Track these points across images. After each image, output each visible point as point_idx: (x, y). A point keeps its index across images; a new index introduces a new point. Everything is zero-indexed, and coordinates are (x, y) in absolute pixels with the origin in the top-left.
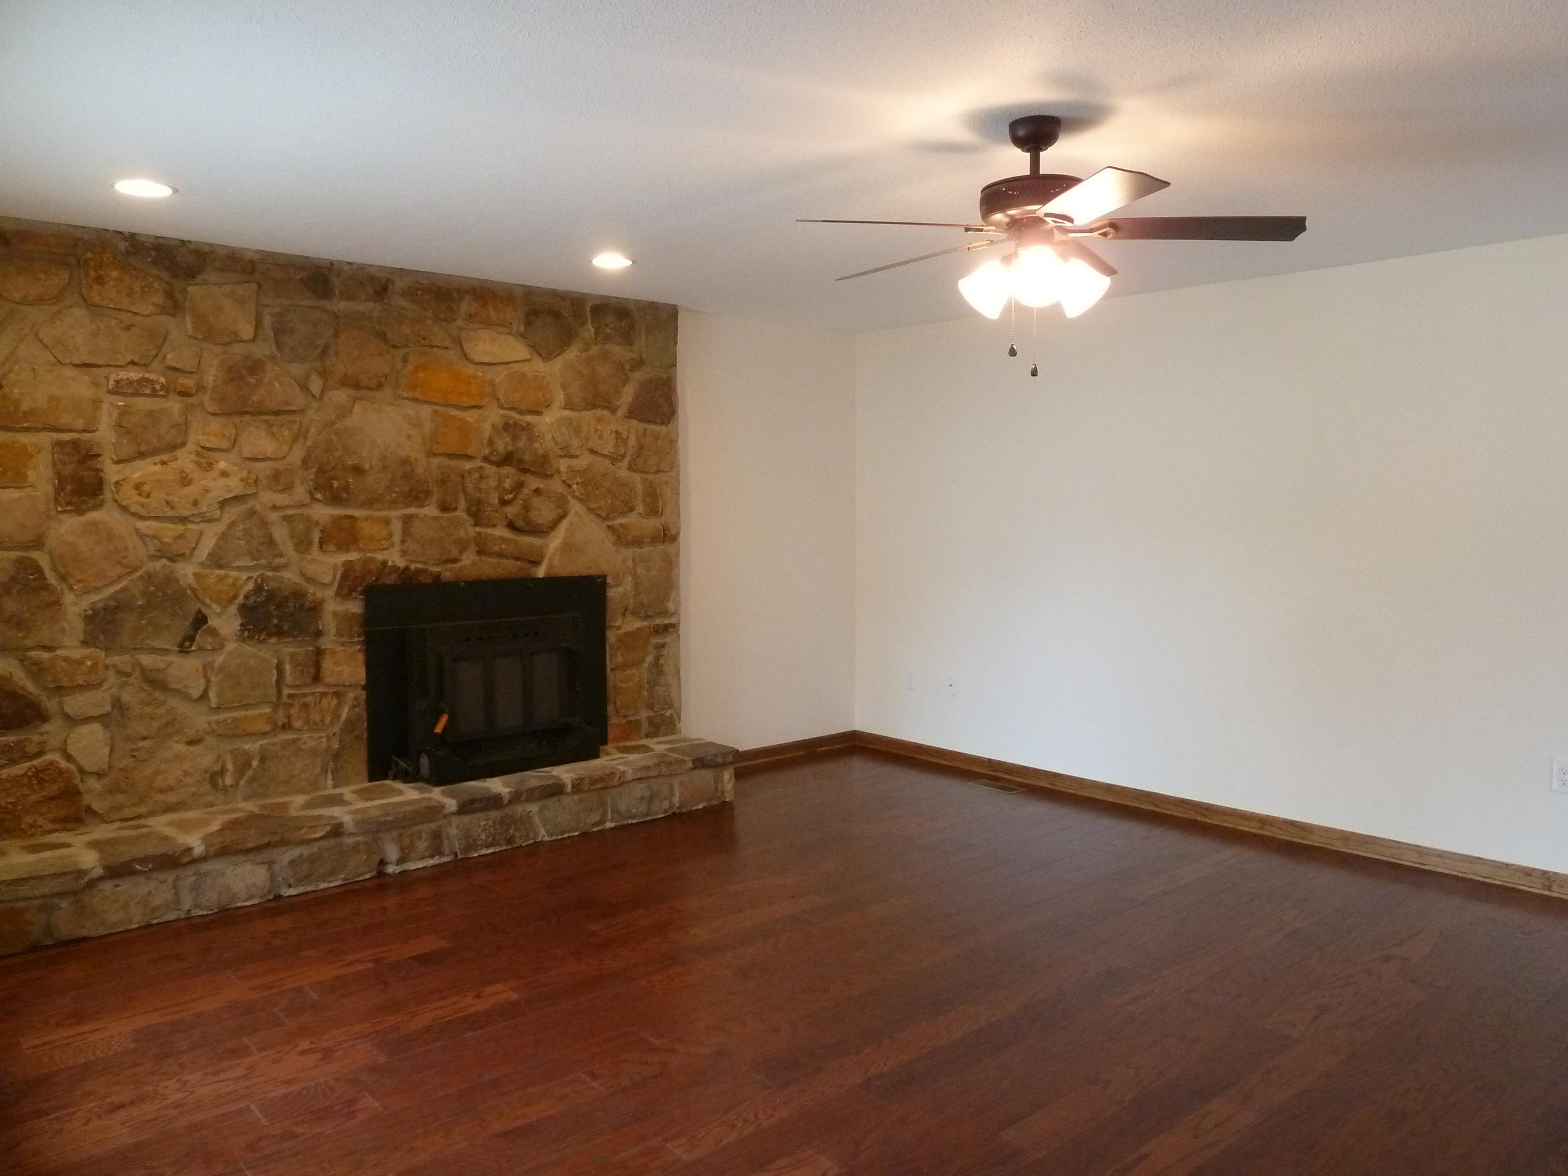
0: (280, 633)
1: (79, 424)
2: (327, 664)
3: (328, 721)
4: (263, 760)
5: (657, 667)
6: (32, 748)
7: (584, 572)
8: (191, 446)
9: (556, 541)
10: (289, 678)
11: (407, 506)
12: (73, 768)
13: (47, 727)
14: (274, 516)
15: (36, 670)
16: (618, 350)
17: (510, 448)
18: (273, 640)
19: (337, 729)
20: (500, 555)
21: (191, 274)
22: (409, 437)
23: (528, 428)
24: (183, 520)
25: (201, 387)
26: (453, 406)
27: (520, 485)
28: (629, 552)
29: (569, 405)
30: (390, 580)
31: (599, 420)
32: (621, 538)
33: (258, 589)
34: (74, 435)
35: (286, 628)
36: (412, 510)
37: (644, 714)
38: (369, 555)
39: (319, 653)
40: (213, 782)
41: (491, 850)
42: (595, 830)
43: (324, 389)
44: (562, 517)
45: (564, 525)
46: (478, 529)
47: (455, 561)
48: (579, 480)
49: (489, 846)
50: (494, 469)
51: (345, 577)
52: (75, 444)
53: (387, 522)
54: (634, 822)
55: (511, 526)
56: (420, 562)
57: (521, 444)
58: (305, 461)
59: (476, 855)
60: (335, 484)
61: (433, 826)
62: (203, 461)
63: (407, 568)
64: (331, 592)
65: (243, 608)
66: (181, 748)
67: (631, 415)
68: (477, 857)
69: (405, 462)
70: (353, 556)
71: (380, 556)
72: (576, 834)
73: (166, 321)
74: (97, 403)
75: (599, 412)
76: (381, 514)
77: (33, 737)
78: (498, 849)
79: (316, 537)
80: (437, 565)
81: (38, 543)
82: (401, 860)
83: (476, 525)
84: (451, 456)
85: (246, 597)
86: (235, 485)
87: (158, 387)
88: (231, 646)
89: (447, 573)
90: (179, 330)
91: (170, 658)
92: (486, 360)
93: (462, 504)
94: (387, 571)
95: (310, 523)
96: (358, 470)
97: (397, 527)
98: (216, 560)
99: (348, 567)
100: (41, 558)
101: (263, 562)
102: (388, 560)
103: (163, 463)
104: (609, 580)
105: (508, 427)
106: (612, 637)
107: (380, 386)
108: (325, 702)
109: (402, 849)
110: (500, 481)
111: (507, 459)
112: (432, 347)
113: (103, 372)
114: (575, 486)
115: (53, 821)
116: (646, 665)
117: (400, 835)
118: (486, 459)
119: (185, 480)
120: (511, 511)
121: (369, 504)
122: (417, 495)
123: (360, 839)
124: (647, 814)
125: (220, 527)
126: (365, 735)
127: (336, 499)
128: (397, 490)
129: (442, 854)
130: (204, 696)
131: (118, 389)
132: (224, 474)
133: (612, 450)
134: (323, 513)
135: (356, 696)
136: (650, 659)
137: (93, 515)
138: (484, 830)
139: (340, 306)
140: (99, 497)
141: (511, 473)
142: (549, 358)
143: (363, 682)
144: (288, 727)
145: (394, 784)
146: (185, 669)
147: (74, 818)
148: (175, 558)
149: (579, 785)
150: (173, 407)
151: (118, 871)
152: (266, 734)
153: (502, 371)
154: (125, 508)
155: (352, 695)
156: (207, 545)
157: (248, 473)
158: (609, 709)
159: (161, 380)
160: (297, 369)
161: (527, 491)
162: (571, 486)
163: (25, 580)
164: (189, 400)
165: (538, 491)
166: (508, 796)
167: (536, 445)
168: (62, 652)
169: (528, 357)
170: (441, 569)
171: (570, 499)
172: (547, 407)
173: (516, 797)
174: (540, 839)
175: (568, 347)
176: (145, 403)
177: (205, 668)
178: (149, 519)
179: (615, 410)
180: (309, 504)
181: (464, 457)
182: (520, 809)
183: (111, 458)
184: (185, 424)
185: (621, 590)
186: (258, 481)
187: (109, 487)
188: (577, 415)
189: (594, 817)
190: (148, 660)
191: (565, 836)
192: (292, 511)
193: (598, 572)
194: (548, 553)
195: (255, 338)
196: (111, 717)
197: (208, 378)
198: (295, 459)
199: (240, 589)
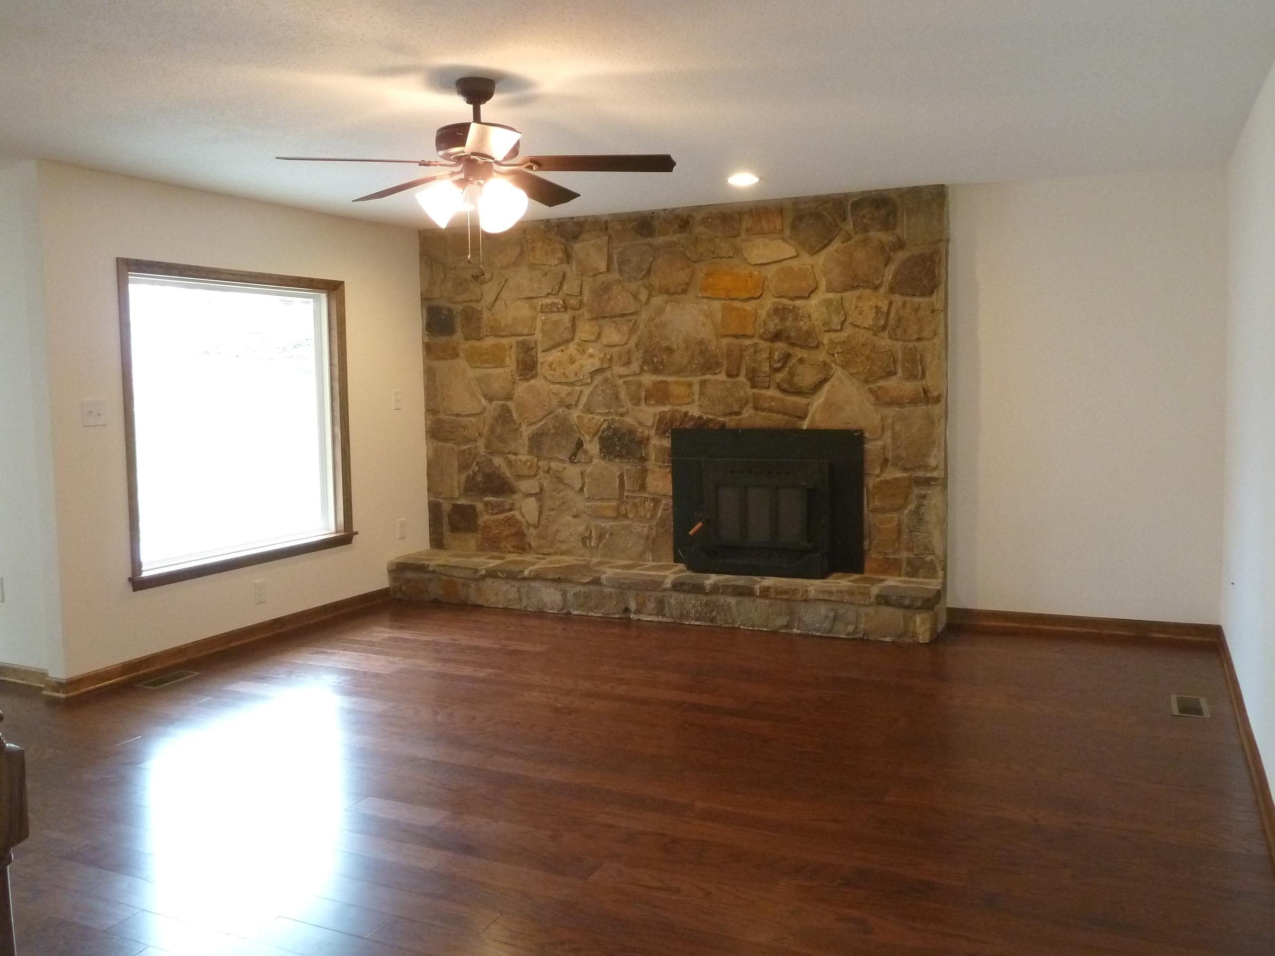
0: (620, 456)
1: (526, 331)
2: (650, 479)
3: (649, 516)
4: (611, 534)
5: (918, 516)
6: (508, 507)
7: (842, 426)
8: (577, 340)
9: (819, 400)
10: (627, 486)
11: (703, 374)
12: (522, 520)
13: (515, 496)
14: (620, 382)
15: (510, 464)
16: (878, 235)
17: (779, 327)
18: (617, 460)
19: (654, 522)
20: (771, 410)
21: (575, 237)
22: (703, 325)
23: (794, 310)
24: (573, 384)
25: (581, 304)
26: (736, 299)
27: (787, 357)
28: (891, 412)
29: (830, 289)
30: (689, 425)
31: (859, 298)
32: (881, 399)
33: (609, 427)
34: (524, 338)
35: (624, 453)
36: (708, 377)
37: (904, 555)
38: (676, 408)
39: (644, 471)
40: (584, 543)
41: (698, 623)
42: (782, 631)
43: (650, 296)
44: (825, 380)
45: (826, 387)
46: (755, 391)
47: (738, 413)
48: (839, 349)
49: (697, 620)
50: (768, 344)
51: (659, 421)
52: (523, 342)
53: (690, 385)
54: (817, 634)
55: (779, 387)
56: (710, 414)
57: (788, 324)
58: (637, 346)
59: (687, 623)
60: (655, 360)
61: (659, 594)
62: (581, 348)
63: (700, 418)
64: (653, 432)
65: (601, 438)
66: (569, 518)
67: (892, 290)
68: (688, 624)
69: (701, 343)
70: (666, 408)
71: (683, 409)
72: (765, 630)
73: (565, 267)
74: (534, 318)
75: (857, 292)
76: (686, 379)
77: (507, 501)
78: (703, 624)
79: (643, 394)
80: (723, 416)
81: (509, 397)
82: (638, 612)
83: (754, 386)
84: (736, 336)
85: (603, 432)
86: (596, 363)
87: (560, 306)
88: (596, 461)
89: (731, 422)
90: (572, 270)
91: (565, 465)
92: (760, 262)
93: (743, 372)
94: (688, 418)
95: (639, 385)
96: (670, 350)
97: (696, 388)
98: (588, 409)
99: (662, 415)
100: (511, 405)
101: (612, 410)
102: (689, 412)
103: (562, 351)
104: (867, 435)
105: (778, 311)
106: (871, 482)
107: (684, 291)
108: (647, 503)
109: (638, 604)
110: (771, 353)
111: (777, 336)
112: (721, 258)
113: (535, 301)
114: (836, 355)
115: (514, 547)
116: (906, 512)
117: (638, 595)
118: (761, 337)
119: (572, 361)
120: (779, 376)
121: (679, 371)
122: (710, 366)
123: (613, 590)
124: (829, 632)
125: (590, 389)
126: (672, 530)
127: (656, 371)
128: (696, 362)
129: (664, 615)
130: (582, 490)
131: (548, 309)
132: (591, 356)
133: (871, 323)
134: (648, 379)
135: (667, 502)
136: (912, 507)
137: (532, 382)
138: (694, 606)
139: (660, 240)
140: (534, 372)
141: (781, 347)
142: (814, 252)
143: (671, 494)
144: (626, 516)
145: (681, 566)
146: (572, 472)
147: (522, 548)
148: (569, 407)
149: (765, 592)
150: (566, 318)
151: (492, 574)
152: (614, 519)
153: (775, 267)
154: (545, 378)
155: (664, 502)
156: (584, 399)
157: (605, 355)
158: (866, 544)
159: (561, 302)
160: (633, 286)
161: (793, 361)
162: (833, 355)
163: (504, 416)
164: (577, 313)
165: (801, 361)
166: (709, 587)
167: (801, 323)
168: (519, 457)
169: (795, 254)
170: (726, 419)
171: (833, 365)
172: (812, 292)
173: (715, 589)
174: (736, 626)
175: (831, 240)
176: (555, 317)
177: (582, 473)
178: (556, 383)
179: (876, 288)
180: (639, 374)
181: (744, 336)
182: (722, 599)
183: (540, 349)
184: (574, 327)
185: (880, 443)
186: (611, 359)
187: (539, 366)
188: (839, 295)
189: (781, 621)
190: (554, 465)
191: (756, 629)
192: (630, 379)
193: (856, 427)
194: (812, 409)
195: (608, 270)
196: (539, 496)
197: (585, 298)
198: (632, 344)
199: (601, 425)
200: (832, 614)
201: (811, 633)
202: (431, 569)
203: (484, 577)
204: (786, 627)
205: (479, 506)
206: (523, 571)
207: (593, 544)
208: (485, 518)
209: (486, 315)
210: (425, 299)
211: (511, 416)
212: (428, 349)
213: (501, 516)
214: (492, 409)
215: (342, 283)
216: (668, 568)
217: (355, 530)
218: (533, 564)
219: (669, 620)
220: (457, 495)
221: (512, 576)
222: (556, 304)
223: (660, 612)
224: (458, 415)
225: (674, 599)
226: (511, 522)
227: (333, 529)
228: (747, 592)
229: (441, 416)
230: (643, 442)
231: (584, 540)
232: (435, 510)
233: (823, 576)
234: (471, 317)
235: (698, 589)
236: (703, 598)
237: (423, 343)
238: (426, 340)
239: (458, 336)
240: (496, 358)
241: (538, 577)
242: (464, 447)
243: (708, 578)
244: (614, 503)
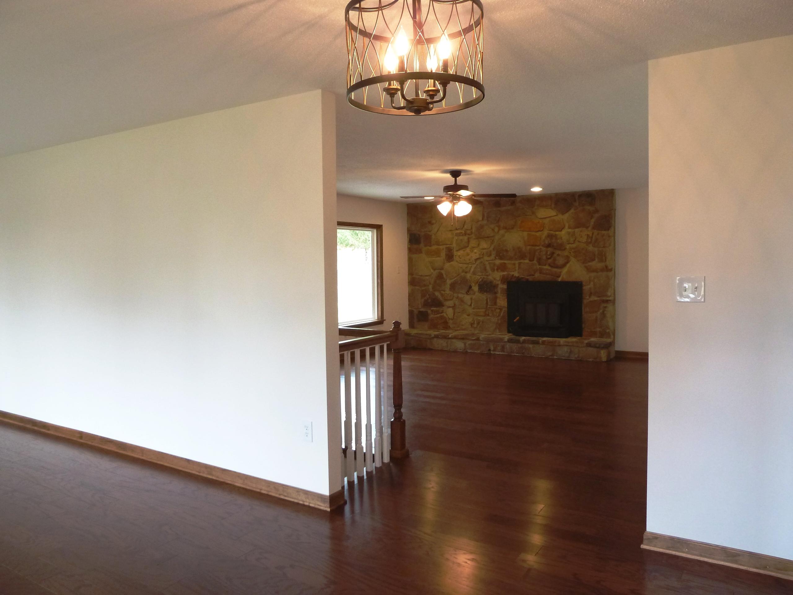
0: (487, 292)
1: (449, 243)
2: (498, 301)
3: (498, 315)
4: (483, 322)
5: (604, 315)
6: (441, 312)
7: (574, 280)
8: (470, 246)
9: (565, 270)
10: (489, 303)
11: (520, 260)
12: (447, 317)
13: (444, 308)
14: (487, 263)
15: (442, 295)
16: (588, 208)
17: (550, 242)
18: (485, 293)
19: (500, 318)
20: (546, 274)
22: (520, 241)
23: (556, 236)
24: (468, 264)
25: (472, 233)
26: (533, 231)
27: (553, 253)
28: (593, 274)
29: (569, 228)
30: (513, 280)
31: (581, 231)
32: (589, 270)
33: (482, 280)
34: (449, 246)
35: (488, 290)
36: (522, 261)
37: (598, 330)
38: (509, 273)
39: (496, 298)
40: (472, 326)
41: (517, 355)
43: (499, 230)
44: (567, 263)
45: (568, 265)
46: (540, 266)
47: (533, 275)
48: (573, 251)
49: (518, 353)
50: (545, 248)
51: (502, 278)
53: (514, 264)
54: (564, 358)
55: (549, 265)
56: (522, 275)
57: (553, 241)
58: (494, 249)
59: (513, 355)
60: (501, 254)
61: (503, 344)
62: (471, 250)
63: (518, 277)
64: (499, 282)
65: (479, 285)
66: (465, 316)
67: (594, 228)
69: (519, 248)
70: (505, 273)
71: (512, 273)
72: (544, 357)
74: (453, 238)
75: (580, 229)
77: (441, 309)
78: (520, 355)
79: (496, 268)
80: (528, 276)
81: (442, 269)
82: (494, 351)
83: (539, 265)
84: (533, 245)
85: (480, 282)
86: (477, 256)
88: (477, 294)
89: (530, 278)
90: (468, 220)
91: (464, 295)
92: (542, 217)
93: (536, 259)
94: (513, 277)
95: (494, 264)
96: (507, 251)
97: (517, 265)
98: (474, 273)
99: (504, 276)
100: (443, 272)
101: (483, 274)
102: (514, 275)
103: (464, 251)
104: (584, 283)
105: (550, 236)
106: (585, 301)
107: (513, 228)
108: (497, 310)
109: (494, 348)
110: (547, 252)
111: (549, 246)
112: (527, 215)
113: (453, 231)
114: (572, 253)
115: (443, 327)
116: (599, 313)
117: (494, 344)
118: (543, 246)
119: (468, 255)
120: (550, 261)
121: (511, 259)
122: (522, 257)
123: (484, 342)
124: (568, 357)
125: (475, 266)
126: (507, 321)
127: (501, 258)
128: (517, 255)
129: (504, 352)
130: (471, 305)
131: (457, 235)
132: (475, 253)
133: (585, 241)
134: (498, 262)
135: (505, 310)
136: (601, 311)
137: (452, 263)
138: (516, 348)
139: (503, 209)
140: (453, 259)
141: (550, 250)
142: (563, 214)
143: (507, 307)
144: (488, 315)
145: (510, 334)
146: (467, 298)
147: (447, 327)
148: (466, 272)
149: (543, 343)
150: (465, 238)
151: (437, 337)
152: (484, 316)
153: (548, 220)
154: (457, 261)
155: (504, 309)
156: (472, 270)
157: (481, 252)
158: (583, 326)
159: (464, 232)
160: (492, 226)
161: (555, 255)
162: (570, 253)
163: (440, 276)
164: (470, 236)
165: (558, 255)
166: (522, 340)
167: (558, 241)
168: (446, 292)
169: (556, 214)
170: (528, 277)
171: (571, 257)
172: (562, 229)
173: (524, 342)
174: (533, 355)
175: (570, 209)
176: (461, 238)
177: (471, 299)
178: (461, 263)
179: (587, 227)
180: (495, 260)
181: (536, 246)
182: (527, 345)
183: (455, 250)
184: (469, 242)
185: (589, 287)
186: (483, 254)
187: (454, 256)
188: (573, 230)
189: (550, 354)
190: (460, 295)
191: (540, 356)
192: (491, 262)
193: (579, 281)
194: (562, 274)
195: (483, 219)
196: (454, 307)
197: (474, 230)
198: (491, 248)
199: (479, 280)
200: (569, 351)
201: (561, 358)
202: (412, 335)
203: (433, 338)
204: (551, 356)
205: (429, 312)
206: (449, 335)
207: (475, 326)
208: (431, 316)
209: (433, 237)
210: (409, 230)
211: (443, 276)
212: (410, 250)
213: (438, 315)
214: (435, 273)
215: (382, 225)
216: (506, 335)
217: (384, 319)
218: (452, 333)
219: (507, 354)
220: (420, 307)
221: (445, 337)
222: (462, 233)
223: (503, 350)
224: (421, 276)
225: (508, 346)
226: (442, 317)
227: (376, 318)
228: (537, 343)
229: (414, 276)
230: (496, 286)
231: (472, 324)
232: (411, 313)
233: (567, 337)
234: (428, 238)
235: (518, 342)
236: (520, 345)
237: (408, 247)
238: (409, 247)
239: (422, 245)
240: (437, 253)
241: (455, 338)
242: (423, 288)
243: (521, 338)
244: (484, 310)
